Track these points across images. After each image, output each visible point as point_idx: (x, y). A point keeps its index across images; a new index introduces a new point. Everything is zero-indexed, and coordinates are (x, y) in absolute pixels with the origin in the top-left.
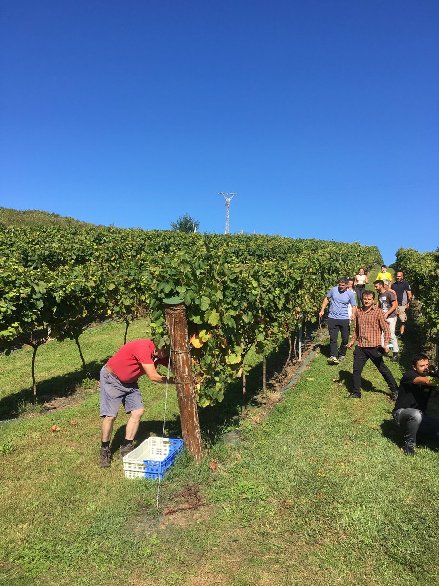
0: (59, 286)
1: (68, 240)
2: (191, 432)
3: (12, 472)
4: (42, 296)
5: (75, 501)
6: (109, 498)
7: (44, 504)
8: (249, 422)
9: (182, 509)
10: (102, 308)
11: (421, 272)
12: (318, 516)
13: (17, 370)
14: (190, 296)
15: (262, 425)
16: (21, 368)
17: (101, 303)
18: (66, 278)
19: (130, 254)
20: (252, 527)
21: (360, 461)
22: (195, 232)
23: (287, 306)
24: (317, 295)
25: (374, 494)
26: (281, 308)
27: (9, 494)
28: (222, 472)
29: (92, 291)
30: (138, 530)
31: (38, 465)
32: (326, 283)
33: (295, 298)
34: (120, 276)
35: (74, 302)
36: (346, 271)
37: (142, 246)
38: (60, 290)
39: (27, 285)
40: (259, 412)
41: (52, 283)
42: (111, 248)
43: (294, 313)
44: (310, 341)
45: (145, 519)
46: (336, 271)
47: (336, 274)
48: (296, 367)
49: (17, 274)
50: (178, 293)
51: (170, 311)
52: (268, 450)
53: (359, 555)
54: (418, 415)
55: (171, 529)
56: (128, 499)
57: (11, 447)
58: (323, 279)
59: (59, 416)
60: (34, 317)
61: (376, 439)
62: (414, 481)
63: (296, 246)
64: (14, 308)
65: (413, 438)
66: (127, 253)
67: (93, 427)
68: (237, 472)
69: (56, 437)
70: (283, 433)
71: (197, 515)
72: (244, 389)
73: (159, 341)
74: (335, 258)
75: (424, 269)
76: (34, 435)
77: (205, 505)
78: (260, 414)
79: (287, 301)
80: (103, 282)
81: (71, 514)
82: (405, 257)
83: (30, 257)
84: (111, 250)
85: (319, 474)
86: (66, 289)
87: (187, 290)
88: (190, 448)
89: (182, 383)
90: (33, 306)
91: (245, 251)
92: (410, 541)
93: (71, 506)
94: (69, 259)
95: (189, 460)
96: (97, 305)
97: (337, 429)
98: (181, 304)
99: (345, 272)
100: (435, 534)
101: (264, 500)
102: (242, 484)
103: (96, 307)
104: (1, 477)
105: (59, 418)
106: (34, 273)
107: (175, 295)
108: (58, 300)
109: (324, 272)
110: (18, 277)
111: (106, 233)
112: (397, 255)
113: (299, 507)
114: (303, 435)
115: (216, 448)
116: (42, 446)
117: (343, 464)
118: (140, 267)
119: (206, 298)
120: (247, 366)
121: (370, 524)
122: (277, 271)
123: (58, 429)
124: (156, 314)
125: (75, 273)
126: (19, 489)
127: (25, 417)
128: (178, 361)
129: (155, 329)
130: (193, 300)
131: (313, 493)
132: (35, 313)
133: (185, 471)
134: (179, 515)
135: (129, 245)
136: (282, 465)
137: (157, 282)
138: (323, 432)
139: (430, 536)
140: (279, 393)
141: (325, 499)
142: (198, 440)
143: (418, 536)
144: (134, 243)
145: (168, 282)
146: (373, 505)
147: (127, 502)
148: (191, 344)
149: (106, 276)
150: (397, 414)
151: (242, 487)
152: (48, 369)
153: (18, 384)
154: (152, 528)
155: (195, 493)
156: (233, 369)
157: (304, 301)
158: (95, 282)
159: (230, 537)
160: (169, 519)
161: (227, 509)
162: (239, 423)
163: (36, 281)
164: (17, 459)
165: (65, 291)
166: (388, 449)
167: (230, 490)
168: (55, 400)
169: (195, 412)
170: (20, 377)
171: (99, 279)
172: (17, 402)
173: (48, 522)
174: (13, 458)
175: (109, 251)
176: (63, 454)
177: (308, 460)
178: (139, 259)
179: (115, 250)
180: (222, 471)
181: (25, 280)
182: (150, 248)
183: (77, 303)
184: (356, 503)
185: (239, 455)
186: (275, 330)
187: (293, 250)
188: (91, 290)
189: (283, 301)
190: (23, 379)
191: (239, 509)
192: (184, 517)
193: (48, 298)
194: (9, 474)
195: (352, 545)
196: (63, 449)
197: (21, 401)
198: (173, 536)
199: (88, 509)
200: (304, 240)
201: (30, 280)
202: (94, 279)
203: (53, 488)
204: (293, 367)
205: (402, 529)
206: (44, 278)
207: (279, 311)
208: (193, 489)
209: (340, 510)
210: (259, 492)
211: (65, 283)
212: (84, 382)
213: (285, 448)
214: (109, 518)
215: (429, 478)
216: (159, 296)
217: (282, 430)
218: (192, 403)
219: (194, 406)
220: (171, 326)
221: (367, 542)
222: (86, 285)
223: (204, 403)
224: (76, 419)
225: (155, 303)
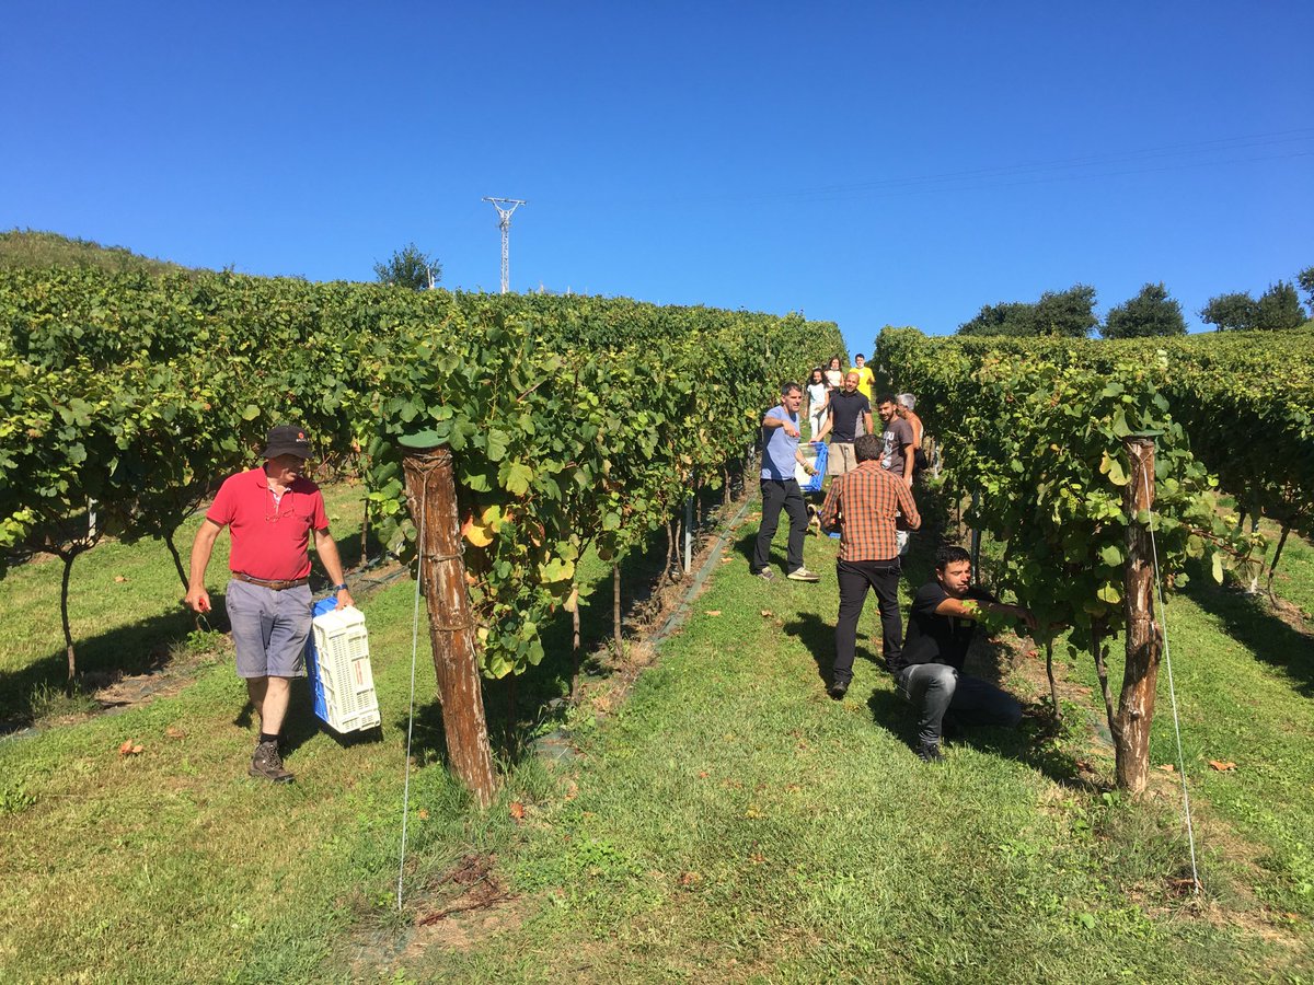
0: (121, 409)
1: (126, 302)
2: (468, 740)
3: (33, 855)
4: (80, 435)
5: (201, 909)
6: (281, 898)
7: (126, 923)
8: (589, 711)
9: (458, 910)
10: (228, 464)
11: (938, 377)
12: (758, 902)
13: (19, 614)
14: (463, 429)
15: (617, 715)
16: (27, 610)
17: (226, 452)
18: (138, 390)
19: (285, 336)
20: (616, 936)
21: (832, 779)
22: (432, 287)
23: (663, 452)
24: (723, 428)
25: (869, 846)
26: (650, 457)
27: (34, 904)
28: (539, 822)
29: (203, 423)
30: (358, 963)
31: (97, 834)
32: (740, 402)
33: (679, 434)
34: (270, 387)
35: (160, 448)
36: (778, 375)
37: (315, 319)
38: (127, 420)
39: (41, 407)
40: (608, 689)
41: (104, 403)
42: (238, 321)
43: (677, 467)
44: (706, 531)
45: (373, 937)
46: (759, 375)
47: (759, 381)
48: (681, 587)
49: (15, 382)
50: (432, 423)
51: (415, 464)
52: (637, 770)
53: (852, 976)
54: (947, 677)
55: (435, 956)
56: (328, 897)
57: (24, 797)
58: (734, 392)
59: (137, 720)
60: (63, 486)
61: (862, 733)
62: (948, 815)
63: (666, 321)
64: (12, 465)
65: (937, 726)
66: (278, 333)
67: (225, 739)
68: (572, 821)
69: (135, 767)
70: (665, 730)
71: (491, 920)
72: (577, 638)
73: (391, 532)
74: (756, 346)
75: (946, 371)
76: (79, 765)
77: (508, 896)
78: (610, 692)
79: (662, 441)
80: (228, 400)
81: (194, 940)
82: (897, 346)
83: (35, 341)
84: (239, 327)
85: (751, 813)
86: (141, 418)
87: (455, 414)
88: (465, 775)
89: (446, 628)
90: (60, 458)
91: (557, 331)
92: (954, 938)
93: (191, 922)
94: (136, 345)
95: (465, 801)
96: (217, 455)
97: (779, 716)
98: (442, 447)
99: (777, 379)
100: (1002, 921)
101: (637, 876)
102: (588, 845)
103: (214, 460)
104: (10, 867)
105: (137, 723)
106: (56, 378)
107: (427, 428)
108: (121, 443)
109: (734, 378)
110: (18, 388)
111: (219, 288)
112: (880, 342)
113: (714, 886)
114: (708, 732)
115: (523, 770)
116: (102, 789)
117: (798, 789)
118: (317, 365)
119: (499, 433)
120: (584, 586)
121: (868, 911)
122: (639, 371)
123: (137, 749)
124: (384, 472)
125: (160, 379)
126: (60, 891)
127: (52, 723)
128: (435, 579)
129: (380, 507)
130: (469, 438)
131: (740, 854)
132: (65, 476)
133: (457, 825)
134: (452, 922)
135: (283, 315)
136: (667, 798)
137: (382, 398)
138: (749, 724)
139: (991, 926)
140: (648, 644)
141: (768, 864)
142: (483, 755)
143: (968, 929)
144: (294, 310)
145: (408, 397)
146: (869, 870)
147: (326, 904)
148: (465, 540)
149: (237, 387)
150: (906, 678)
151: (589, 851)
152: (96, 612)
153: (25, 647)
154: (391, 957)
155: (484, 873)
156: (555, 594)
157: (697, 441)
158: (210, 400)
159: (573, 962)
160: (429, 935)
161: (559, 902)
162: (567, 713)
163: (64, 398)
164: (42, 823)
165: (137, 422)
166: (888, 752)
167: (561, 859)
168: (121, 682)
169: (477, 692)
170: (27, 631)
171: (218, 393)
172: (28, 690)
173: (140, 964)
174: (34, 822)
175: (233, 328)
176: (157, 806)
177: (724, 785)
178: (313, 346)
179: (248, 326)
180: (537, 820)
181: (36, 395)
182: (334, 324)
183: (168, 452)
184: (834, 869)
185: (574, 784)
186: (640, 505)
187: (661, 330)
188: (201, 420)
189: (654, 440)
190: (37, 636)
191: (585, 899)
192: (464, 927)
193: (98, 438)
194: (27, 858)
195: (835, 956)
196: (155, 795)
197: (40, 687)
198: (443, 970)
199: (235, 926)
200: (680, 308)
201: (50, 394)
202: (206, 393)
203: (140, 884)
204: (675, 587)
205: (934, 915)
206: (82, 390)
207: (647, 463)
208: (477, 864)
209: (802, 886)
210: (625, 859)
211: (136, 403)
212: (190, 639)
213: (672, 763)
214: (287, 941)
215: (977, 806)
216: (389, 430)
217: (662, 725)
218: (469, 672)
219: (474, 680)
220: (418, 499)
221: (866, 947)
222: (188, 408)
223: (499, 668)
224: (180, 725)
225: (380, 445)
